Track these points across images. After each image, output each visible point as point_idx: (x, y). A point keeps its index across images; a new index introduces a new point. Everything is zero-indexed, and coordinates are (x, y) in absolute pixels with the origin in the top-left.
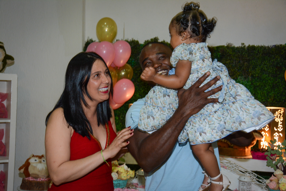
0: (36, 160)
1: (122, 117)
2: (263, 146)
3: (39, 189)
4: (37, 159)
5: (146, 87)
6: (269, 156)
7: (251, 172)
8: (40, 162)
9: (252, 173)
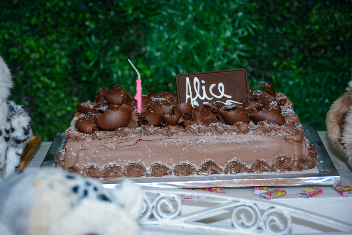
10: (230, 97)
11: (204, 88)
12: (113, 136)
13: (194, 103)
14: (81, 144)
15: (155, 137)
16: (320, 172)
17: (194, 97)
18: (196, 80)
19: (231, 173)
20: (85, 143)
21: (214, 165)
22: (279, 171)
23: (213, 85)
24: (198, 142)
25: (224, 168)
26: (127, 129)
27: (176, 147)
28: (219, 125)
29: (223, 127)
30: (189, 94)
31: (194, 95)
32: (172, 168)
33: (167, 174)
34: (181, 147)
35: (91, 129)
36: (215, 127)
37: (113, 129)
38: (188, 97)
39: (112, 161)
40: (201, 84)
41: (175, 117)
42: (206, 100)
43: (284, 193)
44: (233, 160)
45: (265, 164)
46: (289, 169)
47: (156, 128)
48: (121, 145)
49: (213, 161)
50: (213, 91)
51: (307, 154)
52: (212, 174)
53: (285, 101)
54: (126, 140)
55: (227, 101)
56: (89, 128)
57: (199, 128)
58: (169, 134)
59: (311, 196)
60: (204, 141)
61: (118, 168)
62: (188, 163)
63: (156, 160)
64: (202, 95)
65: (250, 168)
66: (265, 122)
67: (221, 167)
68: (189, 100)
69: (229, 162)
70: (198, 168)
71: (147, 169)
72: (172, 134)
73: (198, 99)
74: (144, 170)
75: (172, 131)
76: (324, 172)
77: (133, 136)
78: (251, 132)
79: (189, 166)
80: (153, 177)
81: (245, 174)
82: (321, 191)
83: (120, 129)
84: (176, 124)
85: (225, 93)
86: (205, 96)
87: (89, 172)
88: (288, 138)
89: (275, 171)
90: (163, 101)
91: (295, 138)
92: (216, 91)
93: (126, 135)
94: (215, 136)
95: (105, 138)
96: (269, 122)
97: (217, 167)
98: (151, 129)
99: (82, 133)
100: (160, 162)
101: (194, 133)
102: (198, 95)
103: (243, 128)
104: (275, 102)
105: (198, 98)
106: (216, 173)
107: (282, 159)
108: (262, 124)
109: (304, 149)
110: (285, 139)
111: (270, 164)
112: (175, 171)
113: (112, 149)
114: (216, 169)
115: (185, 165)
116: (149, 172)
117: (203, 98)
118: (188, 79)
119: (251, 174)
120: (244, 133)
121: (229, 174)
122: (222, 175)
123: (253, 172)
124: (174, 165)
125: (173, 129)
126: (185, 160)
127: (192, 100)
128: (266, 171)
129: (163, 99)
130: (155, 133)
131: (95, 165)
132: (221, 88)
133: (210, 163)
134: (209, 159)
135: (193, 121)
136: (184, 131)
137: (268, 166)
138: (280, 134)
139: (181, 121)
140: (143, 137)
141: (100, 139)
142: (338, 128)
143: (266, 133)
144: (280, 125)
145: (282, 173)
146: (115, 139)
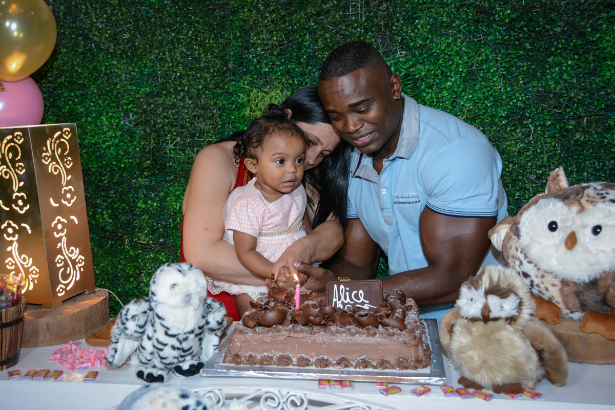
10: (367, 302)
11: (347, 293)
12: (269, 332)
13: (340, 305)
14: (244, 337)
15: (301, 335)
16: (431, 372)
17: (339, 300)
18: (342, 287)
19: (359, 368)
20: (247, 336)
21: (347, 360)
22: (398, 369)
23: (355, 292)
24: (335, 341)
25: (354, 364)
26: (280, 327)
27: (318, 344)
28: (353, 328)
29: (355, 329)
30: (336, 298)
31: (340, 299)
32: (313, 360)
33: (309, 365)
34: (321, 344)
35: (253, 325)
36: (350, 329)
37: (270, 326)
38: (334, 300)
39: (267, 352)
40: (346, 291)
41: (318, 319)
42: (349, 303)
43: (399, 390)
44: (362, 357)
45: (388, 362)
46: (407, 368)
47: (303, 327)
48: (274, 339)
49: (346, 357)
50: (355, 297)
51: (422, 356)
52: (344, 368)
53: (411, 307)
54: (278, 336)
55: (365, 305)
56: (252, 324)
57: (336, 330)
58: (313, 333)
59: (420, 395)
60: (340, 341)
61: (271, 358)
62: (326, 357)
63: (301, 353)
64: (346, 299)
65: (375, 365)
66: (389, 328)
67: (352, 362)
68: (336, 302)
69: (358, 359)
70: (334, 362)
71: (294, 360)
72: (315, 333)
73: (343, 303)
74: (291, 361)
75: (315, 331)
76: (435, 372)
77: (285, 333)
78: (378, 335)
79: (327, 360)
80: (297, 367)
81: (371, 370)
82: (429, 390)
83: (274, 326)
84: (319, 324)
85: (364, 299)
86: (348, 300)
87: (248, 360)
88: (406, 342)
89: (395, 368)
90: (312, 304)
91: (412, 343)
92: (357, 296)
93: (279, 331)
94: (348, 337)
95: (262, 333)
96: (393, 328)
97: (349, 363)
98: (299, 327)
99: (246, 328)
100: (304, 355)
101: (332, 334)
102: (343, 299)
103: (371, 332)
104: (401, 310)
105: (343, 301)
106: (348, 366)
107: (401, 360)
108: (386, 329)
109: (420, 351)
110: (405, 342)
111: (392, 362)
112: (315, 364)
113: (267, 342)
114: (348, 364)
115: (323, 359)
116: (295, 363)
117: (346, 302)
118: (335, 286)
119: (376, 370)
120: (372, 336)
121: (358, 369)
122: (352, 369)
123: (377, 368)
124: (315, 358)
125: (316, 329)
126: (324, 355)
127: (338, 302)
128: (388, 368)
129: (313, 303)
130: (302, 331)
131: (253, 354)
132: (361, 294)
133: (343, 359)
134: (343, 356)
135: (333, 322)
136: (325, 331)
137: (390, 365)
138: (400, 339)
139: (323, 322)
140: (292, 334)
141: (259, 334)
142: (449, 335)
143: (390, 337)
144: (401, 331)
145: (401, 371)
146: (270, 334)
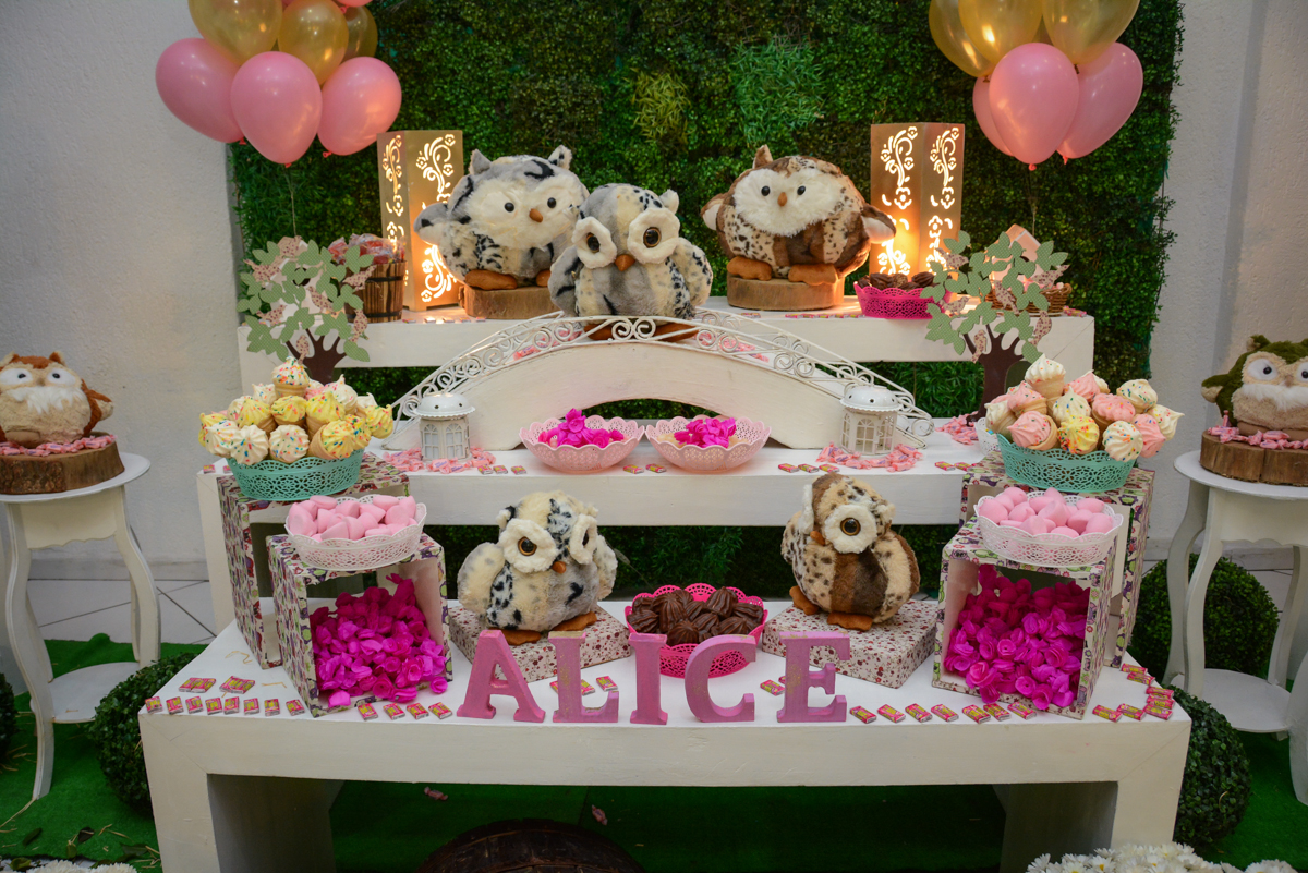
0: (21, 376)
1: (369, 197)
2: (889, 267)
3: (43, 487)
4: (27, 370)
5: (446, 83)
6: (938, 304)
7: (855, 365)
8: (41, 383)
9: (859, 370)
